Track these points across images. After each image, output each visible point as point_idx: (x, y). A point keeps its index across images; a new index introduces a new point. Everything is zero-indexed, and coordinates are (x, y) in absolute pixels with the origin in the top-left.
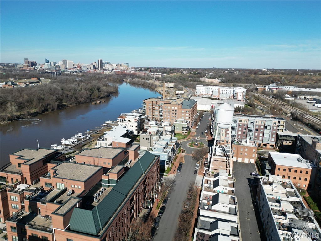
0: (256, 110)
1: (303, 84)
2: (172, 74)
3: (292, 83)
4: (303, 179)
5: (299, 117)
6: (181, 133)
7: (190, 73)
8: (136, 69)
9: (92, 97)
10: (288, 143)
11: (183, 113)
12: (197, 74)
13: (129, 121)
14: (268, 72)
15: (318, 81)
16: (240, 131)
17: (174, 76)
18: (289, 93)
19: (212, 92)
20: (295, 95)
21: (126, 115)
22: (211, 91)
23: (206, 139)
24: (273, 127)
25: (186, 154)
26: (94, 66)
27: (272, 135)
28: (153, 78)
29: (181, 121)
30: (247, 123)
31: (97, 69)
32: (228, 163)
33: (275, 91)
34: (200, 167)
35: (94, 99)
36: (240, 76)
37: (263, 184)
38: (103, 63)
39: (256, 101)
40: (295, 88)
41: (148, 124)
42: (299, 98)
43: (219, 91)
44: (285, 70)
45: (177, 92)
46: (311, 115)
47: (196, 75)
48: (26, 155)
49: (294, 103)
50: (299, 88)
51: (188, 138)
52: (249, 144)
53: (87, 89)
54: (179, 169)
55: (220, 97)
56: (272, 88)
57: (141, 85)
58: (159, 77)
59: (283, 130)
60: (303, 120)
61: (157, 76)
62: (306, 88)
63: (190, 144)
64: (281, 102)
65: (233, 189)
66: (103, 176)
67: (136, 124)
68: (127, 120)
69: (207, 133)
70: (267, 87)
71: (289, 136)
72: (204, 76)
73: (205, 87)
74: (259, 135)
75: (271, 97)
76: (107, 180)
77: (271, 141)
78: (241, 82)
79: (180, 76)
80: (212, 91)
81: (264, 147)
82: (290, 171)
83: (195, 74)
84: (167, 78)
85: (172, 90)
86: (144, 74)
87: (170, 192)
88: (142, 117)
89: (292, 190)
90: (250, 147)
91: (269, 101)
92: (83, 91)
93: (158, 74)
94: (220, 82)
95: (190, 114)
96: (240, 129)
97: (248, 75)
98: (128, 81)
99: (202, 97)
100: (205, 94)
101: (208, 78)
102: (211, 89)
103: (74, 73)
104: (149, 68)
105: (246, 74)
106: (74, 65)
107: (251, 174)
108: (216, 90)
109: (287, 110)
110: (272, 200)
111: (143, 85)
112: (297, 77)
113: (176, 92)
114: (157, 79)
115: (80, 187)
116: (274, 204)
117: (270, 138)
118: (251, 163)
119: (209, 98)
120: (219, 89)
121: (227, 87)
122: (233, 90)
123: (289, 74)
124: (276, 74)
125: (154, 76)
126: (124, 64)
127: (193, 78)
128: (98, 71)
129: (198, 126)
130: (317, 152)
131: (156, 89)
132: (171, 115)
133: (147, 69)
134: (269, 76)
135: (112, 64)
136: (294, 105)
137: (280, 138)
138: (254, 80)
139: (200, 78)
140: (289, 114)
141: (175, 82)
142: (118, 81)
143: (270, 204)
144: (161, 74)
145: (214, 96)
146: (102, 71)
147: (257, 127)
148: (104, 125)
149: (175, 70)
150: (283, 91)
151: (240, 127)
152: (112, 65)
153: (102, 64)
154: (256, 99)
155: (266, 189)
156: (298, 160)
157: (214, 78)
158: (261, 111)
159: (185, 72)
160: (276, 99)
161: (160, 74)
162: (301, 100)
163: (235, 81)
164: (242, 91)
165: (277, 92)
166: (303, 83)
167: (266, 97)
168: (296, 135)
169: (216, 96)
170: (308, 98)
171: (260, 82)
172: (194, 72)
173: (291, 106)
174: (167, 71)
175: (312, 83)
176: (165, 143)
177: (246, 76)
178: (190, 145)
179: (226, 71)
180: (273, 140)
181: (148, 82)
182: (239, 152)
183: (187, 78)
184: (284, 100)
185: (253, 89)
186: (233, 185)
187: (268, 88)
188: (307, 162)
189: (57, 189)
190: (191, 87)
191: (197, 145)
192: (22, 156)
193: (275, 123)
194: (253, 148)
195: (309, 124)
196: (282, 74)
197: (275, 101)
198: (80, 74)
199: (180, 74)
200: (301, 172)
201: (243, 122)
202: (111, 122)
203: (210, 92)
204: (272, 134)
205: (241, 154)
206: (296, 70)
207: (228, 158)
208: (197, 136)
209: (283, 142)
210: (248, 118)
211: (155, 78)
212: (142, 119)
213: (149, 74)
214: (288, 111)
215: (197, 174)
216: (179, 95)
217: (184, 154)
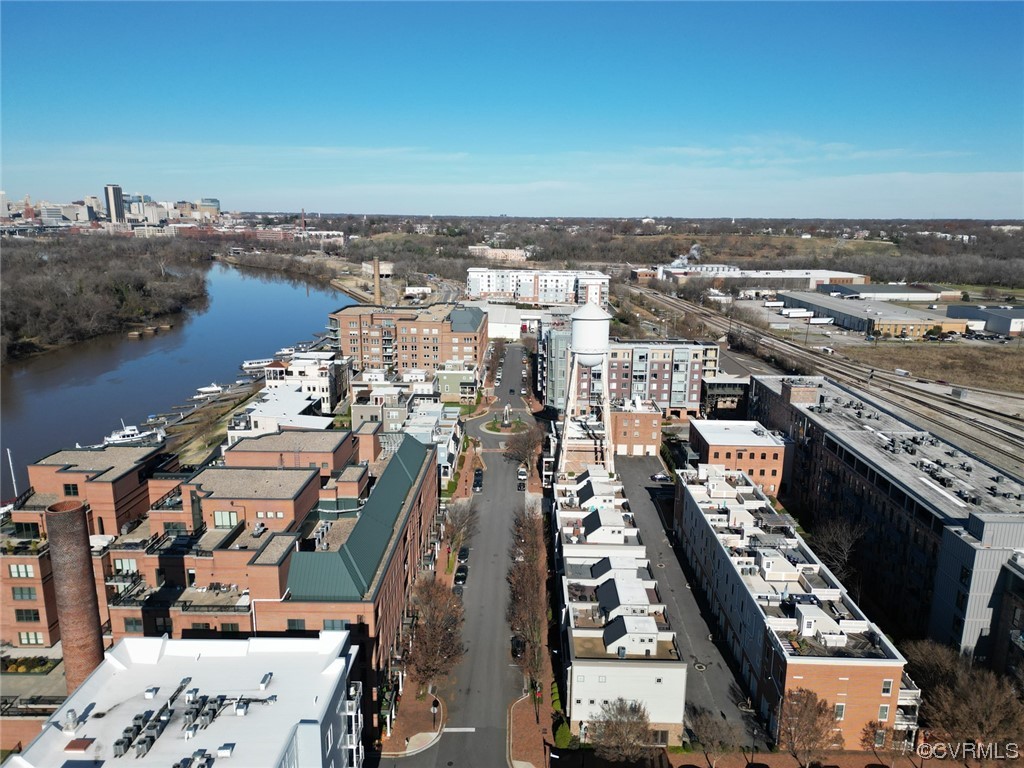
0: (642, 332)
1: (750, 259)
2: (377, 236)
3: (722, 257)
4: (768, 472)
5: (748, 343)
6: (458, 399)
7: (437, 230)
8: (249, 218)
9: (122, 314)
10: (728, 405)
11: (456, 345)
12: (460, 234)
13: (301, 373)
14: (660, 228)
15: (786, 251)
16: (614, 381)
17: (386, 240)
18: (716, 284)
19: (515, 288)
20: (731, 287)
21: (262, 364)
22: (511, 283)
23: (528, 409)
24: (693, 364)
25: (485, 451)
26: (90, 209)
27: (691, 386)
28: (317, 247)
29: (455, 367)
30: (630, 359)
31: (103, 219)
32: (599, 454)
33: (683, 280)
34: (529, 474)
35: (129, 320)
36: (585, 241)
37: (688, 484)
38: (124, 198)
39: (637, 308)
40: (732, 270)
41: (361, 379)
42: (742, 296)
43: (536, 284)
44: (701, 221)
45: (410, 291)
46: (775, 337)
47: (457, 238)
48: (79, 463)
49: (732, 309)
50: (741, 269)
51: (478, 411)
52: (640, 409)
53: (101, 289)
54: (478, 483)
55: (541, 302)
56: (673, 271)
57: (279, 271)
58: (337, 244)
59: (715, 371)
60: (756, 348)
61: (329, 240)
62: (758, 268)
63: (491, 426)
64: (701, 309)
65: (624, 500)
66: (321, 492)
67: (325, 382)
68: (296, 373)
69: (527, 396)
70: (661, 269)
71: (730, 385)
72: (480, 240)
73: (494, 273)
74: (660, 387)
75: (674, 295)
76: (334, 500)
77: (690, 401)
78: (588, 258)
79: (406, 242)
80: (515, 284)
81: (674, 417)
82: (740, 456)
83: (452, 234)
84: (364, 247)
85: (390, 284)
86: (285, 235)
87: (468, 536)
88: (337, 362)
89: (749, 490)
90: (645, 416)
91: (669, 307)
92: (89, 294)
93: (333, 236)
94: (528, 259)
95: (476, 348)
96: (614, 375)
97: (607, 235)
98: (232, 258)
99: (489, 302)
100: (496, 294)
101: (493, 246)
102: (512, 279)
103: (17, 237)
104: (297, 217)
105: (599, 234)
106: (8, 206)
107: (653, 479)
108: (528, 281)
109: (719, 328)
110: (710, 511)
111: (286, 271)
112: (733, 238)
113: (404, 291)
114: (332, 250)
115: (280, 515)
116: (717, 516)
117: (687, 394)
118: (650, 454)
119: (511, 304)
120: (536, 277)
121: (556, 272)
122: (574, 278)
123: (712, 232)
124: (680, 233)
125: (321, 242)
126: (203, 201)
127: (449, 247)
128: (110, 227)
129: (499, 379)
130: (794, 408)
131: (334, 282)
132: (421, 351)
133: (290, 219)
134: (661, 237)
135: (160, 203)
136: (733, 313)
137: (709, 392)
138: (622, 250)
139: (470, 247)
140: (722, 336)
141: (392, 261)
142: (193, 260)
143: (708, 517)
144: (342, 234)
145: (523, 299)
146: (126, 229)
147: (656, 367)
148: (195, 397)
149: (386, 222)
150: (702, 279)
151: (614, 371)
152: (161, 206)
153: (122, 202)
154: (636, 302)
155: (696, 492)
156: (756, 433)
157: (510, 245)
158: (653, 334)
159: (421, 229)
160: (686, 299)
161: (339, 236)
162: (748, 301)
163: (572, 254)
164: (600, 282)
165: (687, 283)
166: (750, 255)
167: (660, 296)
168: (746, 381)
169: (528, 299)
170: (764, 297)
171: (639, 257)
172: (448, 228)
173: (727, 315)
174: (360, 223)
175: (773, 254)
176: (433, 420)
177: (601, 240)
178: (489, 429)
179: (542, 226)
180: (695, 397)
181: (305, 259)
182: (619, 430)
183: (429, 247)
184: (707, 303)
185: (624, 275)
186: (623, 494)
187: (665, 272)
188: (774, 434)
189: (216, 527)
190: (449, 274)
191: (509, 425)
192: (71, 466)
193: (696, 356)
194: (653, 417)
195: (772, 357)
196: (696, 231)
197: (684, 304)
198: (42, 239)
199: (405, 234)
200: (763, 456)
201: (620, 358)
202: (220, 388)
203: (511, 288)
204: (692, 383)
205: (625, 434)
206: (730, 220)
207: (598, 442)
208: (502, 404)
209: (717, 402)
210: (633, 346)
211: (324, 247)
212: (338, 367)
213: (301, 236)
214: (720, 331)
215: (527, 492)
216: (416, 300)
217: (479, 449)
